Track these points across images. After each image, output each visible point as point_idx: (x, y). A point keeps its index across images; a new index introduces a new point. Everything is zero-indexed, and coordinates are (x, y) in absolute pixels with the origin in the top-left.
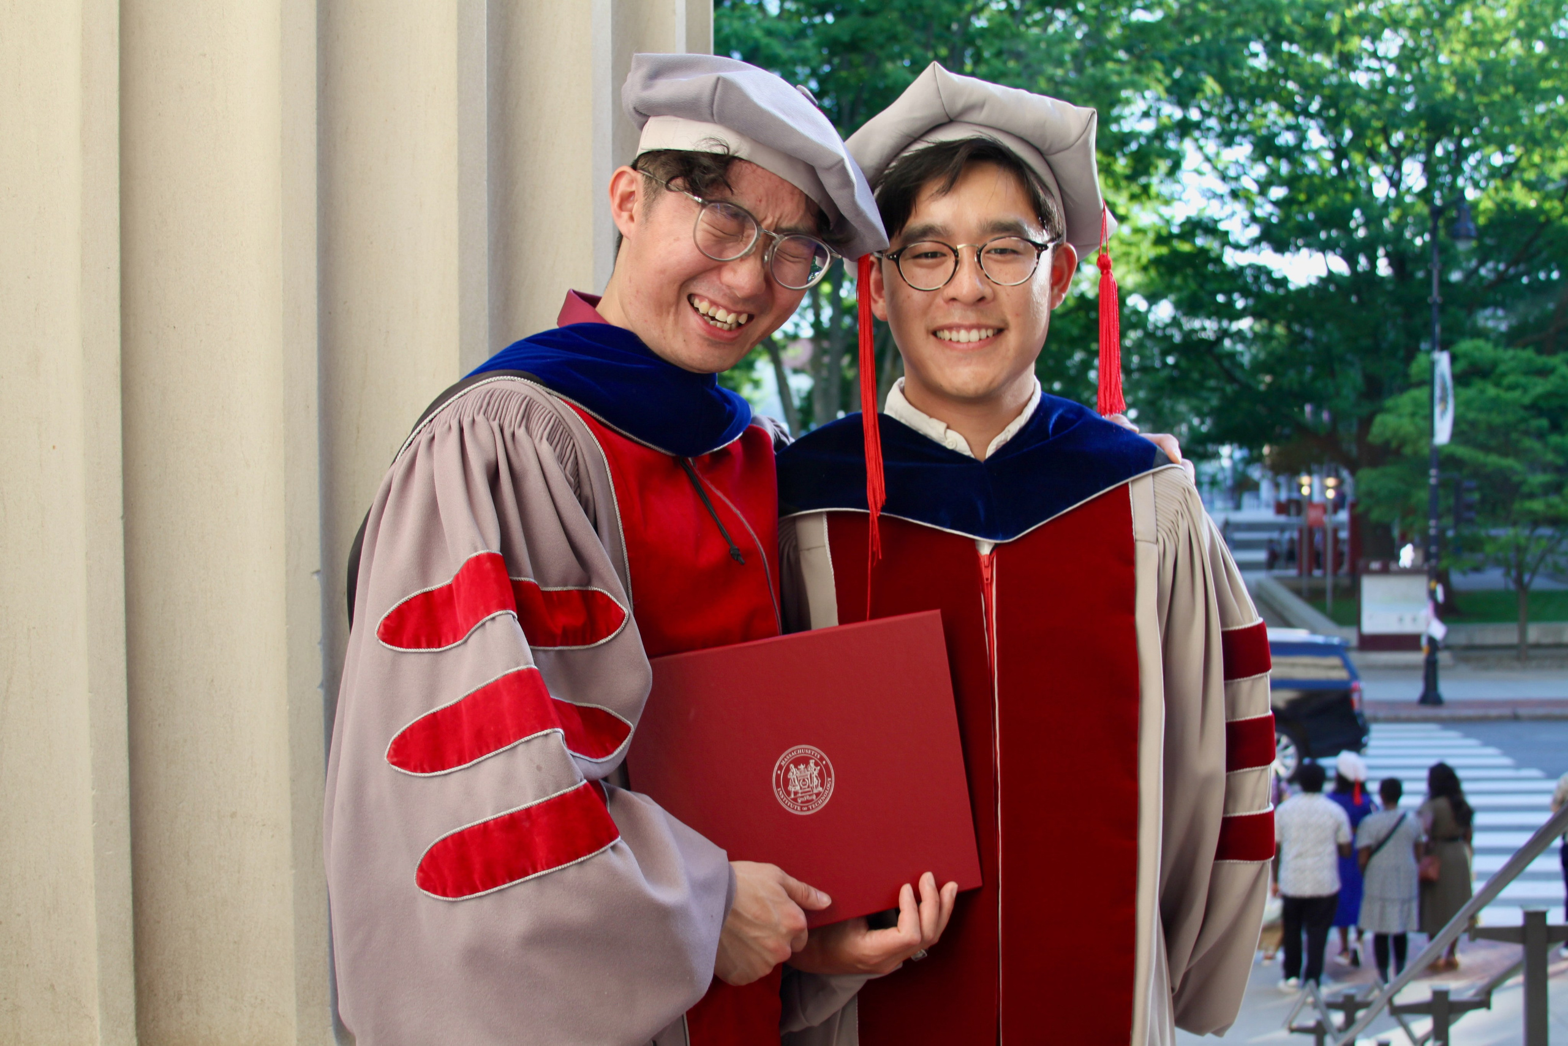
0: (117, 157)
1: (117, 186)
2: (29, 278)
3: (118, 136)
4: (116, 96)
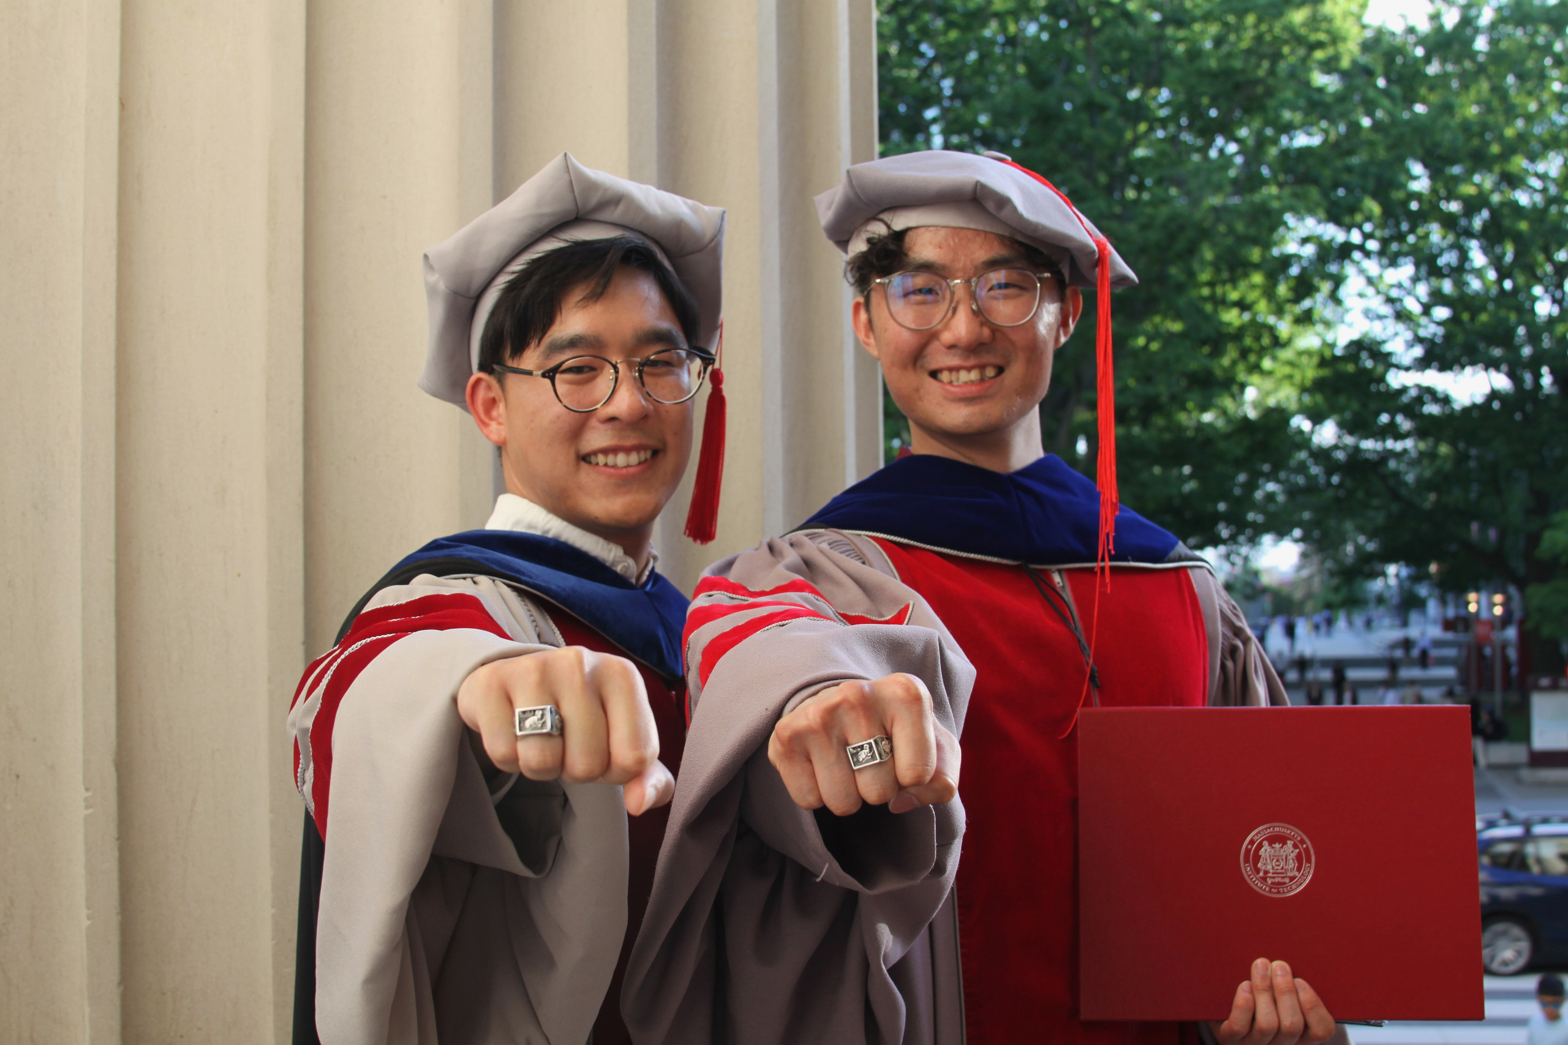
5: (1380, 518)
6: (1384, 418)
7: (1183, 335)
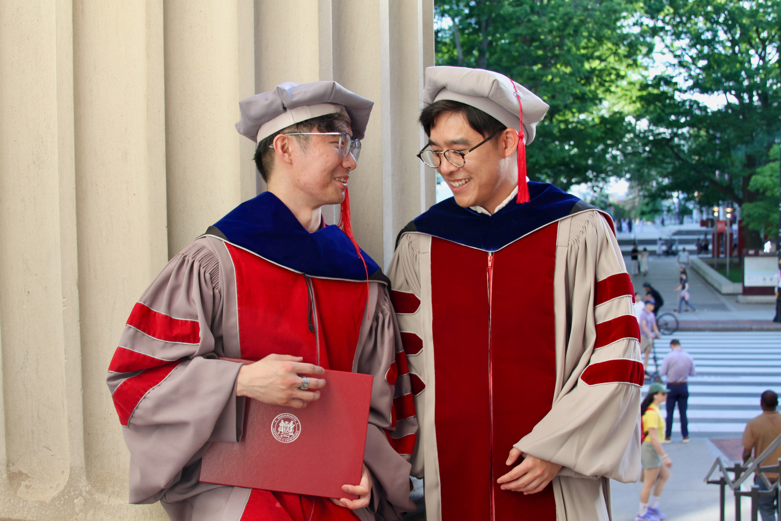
0: (163, 60)
1: (163, 73)
2: (122, 116)
3: (163, 50)
4: (162, 31)
5: (670, 168)
6: (673, 117)
7: (571, 74)
